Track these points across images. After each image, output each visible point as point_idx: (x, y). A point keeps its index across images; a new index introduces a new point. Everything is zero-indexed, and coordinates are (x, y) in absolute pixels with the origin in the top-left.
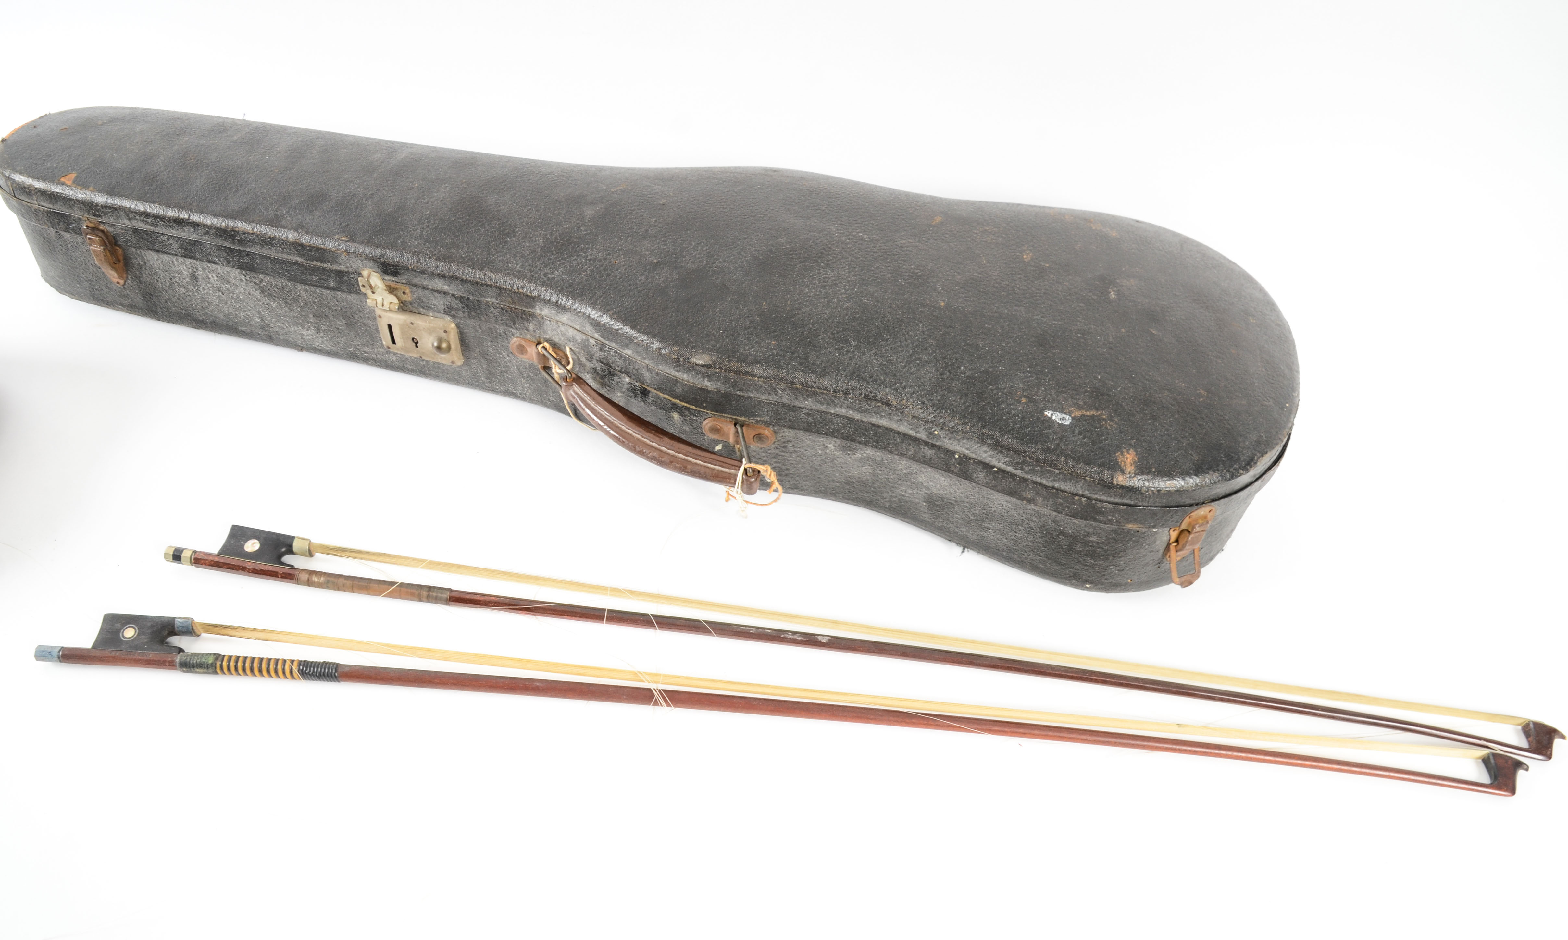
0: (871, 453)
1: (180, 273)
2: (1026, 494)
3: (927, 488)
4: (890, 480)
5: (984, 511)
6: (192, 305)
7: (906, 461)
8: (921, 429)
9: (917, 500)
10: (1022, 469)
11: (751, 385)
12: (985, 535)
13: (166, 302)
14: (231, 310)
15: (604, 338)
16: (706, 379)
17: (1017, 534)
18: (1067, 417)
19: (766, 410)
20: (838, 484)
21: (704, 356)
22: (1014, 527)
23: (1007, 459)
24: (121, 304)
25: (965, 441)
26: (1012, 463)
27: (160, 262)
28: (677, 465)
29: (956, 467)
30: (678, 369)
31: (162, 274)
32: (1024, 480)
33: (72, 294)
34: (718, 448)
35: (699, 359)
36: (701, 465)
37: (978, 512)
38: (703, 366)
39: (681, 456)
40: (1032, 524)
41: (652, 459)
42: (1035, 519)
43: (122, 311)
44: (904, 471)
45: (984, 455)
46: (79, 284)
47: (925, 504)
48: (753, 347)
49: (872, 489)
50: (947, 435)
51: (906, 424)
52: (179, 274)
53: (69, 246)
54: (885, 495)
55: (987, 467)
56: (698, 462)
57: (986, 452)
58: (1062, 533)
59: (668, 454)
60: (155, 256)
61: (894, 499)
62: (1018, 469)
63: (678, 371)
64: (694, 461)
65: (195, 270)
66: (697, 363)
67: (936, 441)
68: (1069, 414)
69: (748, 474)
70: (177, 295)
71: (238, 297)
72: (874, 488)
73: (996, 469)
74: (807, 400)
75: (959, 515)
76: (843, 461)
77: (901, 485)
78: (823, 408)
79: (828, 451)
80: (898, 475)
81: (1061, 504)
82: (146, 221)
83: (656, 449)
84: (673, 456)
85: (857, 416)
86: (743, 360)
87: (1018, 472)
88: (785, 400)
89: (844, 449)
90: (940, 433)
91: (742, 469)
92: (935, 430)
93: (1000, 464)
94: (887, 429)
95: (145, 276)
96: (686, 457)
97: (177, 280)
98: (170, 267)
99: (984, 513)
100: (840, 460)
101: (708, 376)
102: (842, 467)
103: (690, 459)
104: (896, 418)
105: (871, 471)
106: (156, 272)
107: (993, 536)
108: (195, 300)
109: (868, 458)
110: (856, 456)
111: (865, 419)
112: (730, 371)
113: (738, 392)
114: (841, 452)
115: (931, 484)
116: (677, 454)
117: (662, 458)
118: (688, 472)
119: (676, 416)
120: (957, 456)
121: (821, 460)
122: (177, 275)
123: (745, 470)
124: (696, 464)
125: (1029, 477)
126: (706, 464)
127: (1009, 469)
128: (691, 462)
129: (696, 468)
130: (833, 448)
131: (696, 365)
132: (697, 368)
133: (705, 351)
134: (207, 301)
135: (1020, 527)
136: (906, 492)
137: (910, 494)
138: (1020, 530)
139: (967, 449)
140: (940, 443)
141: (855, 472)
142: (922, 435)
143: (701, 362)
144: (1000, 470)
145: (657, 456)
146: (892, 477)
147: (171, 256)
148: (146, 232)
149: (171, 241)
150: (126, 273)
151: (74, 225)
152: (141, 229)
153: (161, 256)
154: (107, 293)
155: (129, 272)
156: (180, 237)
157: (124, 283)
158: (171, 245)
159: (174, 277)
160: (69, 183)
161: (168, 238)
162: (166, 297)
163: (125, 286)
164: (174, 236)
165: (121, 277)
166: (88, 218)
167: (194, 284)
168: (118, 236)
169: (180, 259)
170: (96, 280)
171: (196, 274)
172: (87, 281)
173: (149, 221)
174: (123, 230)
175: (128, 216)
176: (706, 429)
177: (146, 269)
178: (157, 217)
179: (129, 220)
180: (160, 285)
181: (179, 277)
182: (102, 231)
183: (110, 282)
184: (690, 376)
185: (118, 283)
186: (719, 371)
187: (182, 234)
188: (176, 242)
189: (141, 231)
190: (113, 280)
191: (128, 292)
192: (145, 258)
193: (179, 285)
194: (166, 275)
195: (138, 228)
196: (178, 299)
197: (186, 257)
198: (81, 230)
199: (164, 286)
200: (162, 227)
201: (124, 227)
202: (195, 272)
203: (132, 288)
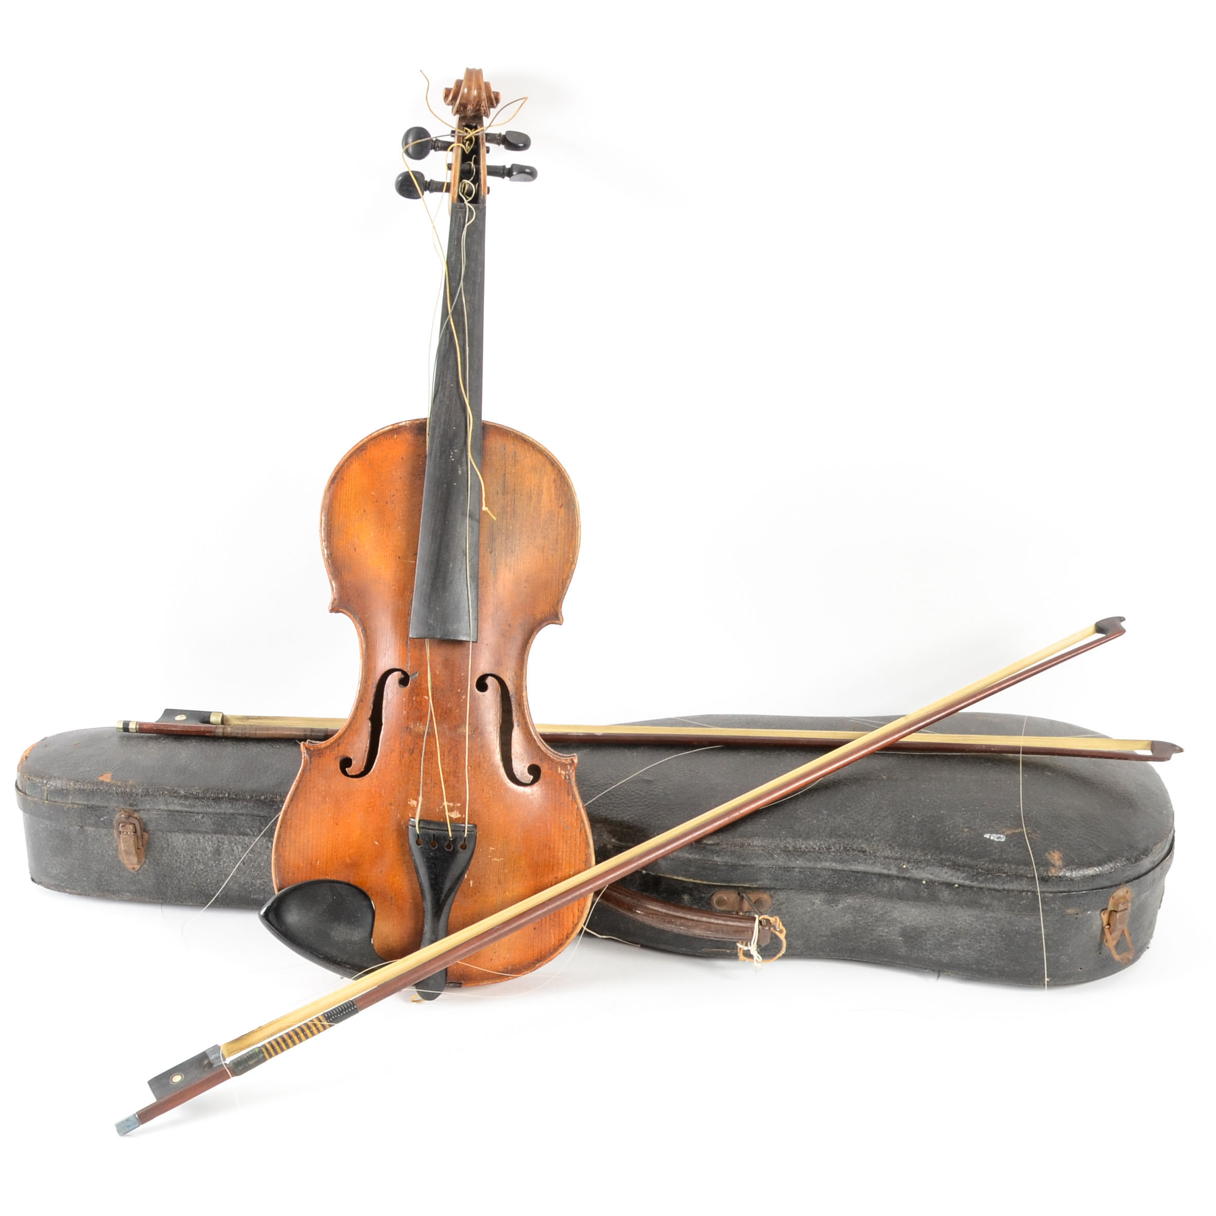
0: (851, 902)
1: (204, 850)
2: (984, 901)
3: (901, 922)
4: (869, 924)
5: (952, 931)
6: (207, 879)
7: (881, 901)
8: (892, 867)
9: (894, 937)
10: (977, 880)
11: (752, 855)
12: (955, 953)
13: (180, 881)
14: (249, 879)
16: (715, 855)
17: (982, 944)
18: (1002, 836)
19: (766, 874)
20: (825, 938)
22: (978, 938)
23: (964, 875)
25: (928, 868)
26: (968, 877)
27: (185, 841)
29: (924, 892)
31: (183, 853)
32: (981, 889)
36: (722, 924)
37: (946, 933)
38: (712, 845)
40: (992, 931)
42: (994, 925)
44: (880, 912)
45: (946, 876)
47: (900, 938)
49: (854, 936)
50: (913, 866)
51: (879, 865)
52: (202, 851)
53: (89, 840)
54: (866, 940)
55: (949, 885)
57: (946, 873)
58: (1017, 932)
60: (181, 836)
61: (874, 942)
62: (973, 881)
63: (690, 854)
65: (220, 844)
66: (708, 843)
67: (906, 874)
68: (1003, 833)
69: (763, 924)
70: (194, 872)
71: (259, 866)
72: (856, 935)
73: (956, 885)
74: (798, 860)
75: (931, 940)
76: (828, 914)
77: (879, 926)
78: (811, 865)
79: (815, 907)
80: (875, 917)
81: (1012, 902)
82: (183, 804)
85: (839, 867)
86: (744, 835)
87: (975, 884)
88: (781, 863)
89: (829, 902)
90: (908, 866)
91: (757, 922)
92: (904, 865)
93: (959, 880)
94: (864, 873)
95: (164, 858)
97: (198, 857)
98: (195, 845)
99: (951, 933)
100: (825, 914)
101: (717, 853)
102: (827, 920)
104: (871, 862)
105: (852, 919)
106: (177, 853)
107: (962, 952)
108: (212, 876)
109: (849, 907)
110: (838, 907)
111: (846, 868)
112: (735, 845)
113: (742, 863)
114: (826, 906)
115: (904, 917)
119: (686, 897)
120: (924, 882)
121: (810, 917)
122: (199, 852)
123: (760, 922)
125: (984, 886)
127: (967, 883)
130: (819, 903)
131: (707, 845)
134: (225, 874)
135: (983, 937)
136: (883, 931)
137: (887, 932)
138: (984, 939)
139: (932, 874)
140: (909, 874)
141: (838, 924)
142: (894, 872)
144: (960, 885)
146: (870, 920)
147: (199, 835)
148: (181, 814)
149: (205, 819)
150: (145, 858)
151: (106, 817)
152: (177, 811)
153: (188, 836)
154: (116, 882)
155: (149, 856)
156: (216, 814)
157: (141, 867)
158: (203, 823)
159: (195, 855)
160: (108, 780)
161: (203, 816)
162: (181, 876)
163: (140, 872)
164: (210, 813)
165: (139, 862)
166: (123, 809)
167: (216, 858)
168: (150, 822)
169: (208, 836)
170: (108, 870)
171: (221, 849)
172: (97, 873)
173: (187, 803)
174: (157, 814)
175: (166, 801)
176: (714, 902)
177: (167, 851)
178: (196, 798)
179: (166, 805)
180: (179, 865)
181: (201, 854)
182: (136, 818)
183: (125, 869)
184: (702, 856)
185: (134, 869)
186: (725, 846)
187: (218, 811)
188: (211, 819)
189: (176, 814)
190: (130, 867)
191: (141, 877)
192: (170, 840)
193: (199, 862)
194: (187, 854)
195: (174, 811)
196: (194, 876)
197: (215, 833)
198: (111, 821)
199: (182, 866)
200: (199, 807)
201: (159, 812)
202: (220, 846)
203: (146, 872)
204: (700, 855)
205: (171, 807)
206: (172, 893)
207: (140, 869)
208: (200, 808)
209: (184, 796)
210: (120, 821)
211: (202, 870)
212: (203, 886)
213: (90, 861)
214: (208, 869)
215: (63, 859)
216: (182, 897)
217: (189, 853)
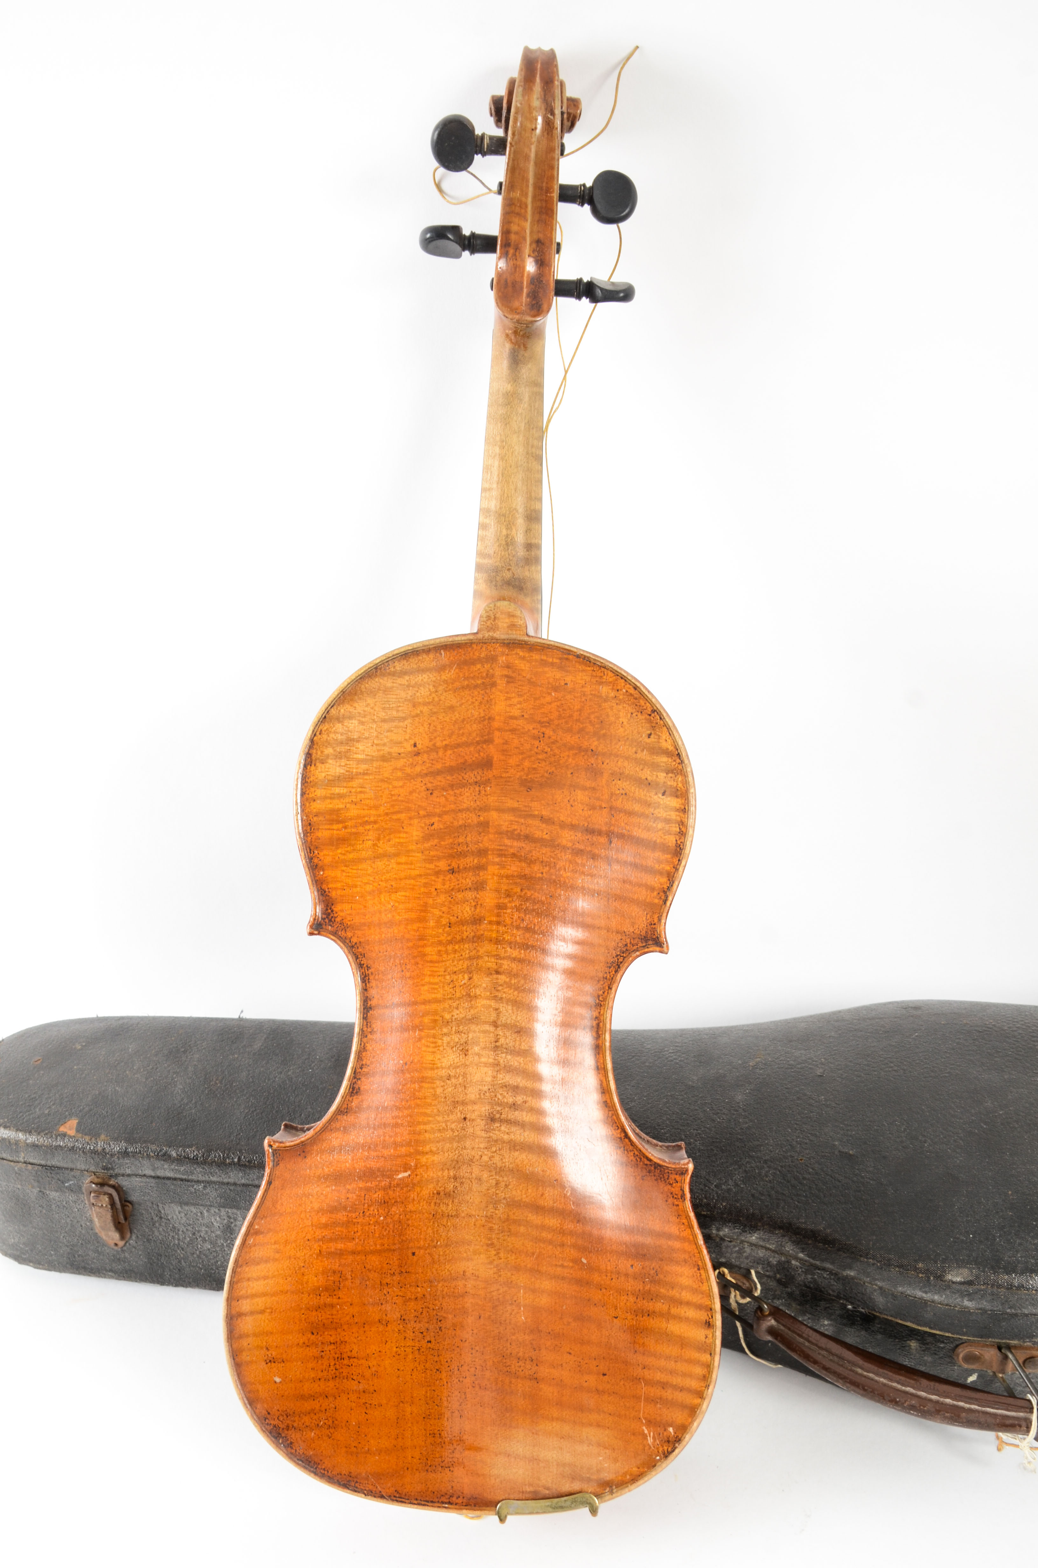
1: (209, 1226)
6: (217, 1262)
11: (1027, 1300)
13: (180, 1262)
15: (814, 1258)
16: (966, 1298)
21: (961, 1271)
24: (111, 1270)
27: (183, 1215)
28: (947, 1415)
30: (927, 1289)
31: (182, 1228)
33: (39, 1264)
34: (972, 1378)
35: (956, 1276)
38: (961, 1283)
39: (948, 1401)
41: (911, 1409)
43: (111, 1277)
46: (55, 1250)
48: (1017, 1251)
52: (207, 1227)
53: (53, 1206)
56: (973, 1407)
59: (931, 1400)
60: (177, 1208)
63: (926, 1292)
64: (967, 1406)
65: (232, 1220)
66: (954, 1280)
70: (198, 1252)
82: (177, 1170)
83: (912, 1394)
84: (937, 1402)
86: (1010, 1269)
95: (156, 1233)
96: (955, 1403)
97: (202, 1235)
98: (197, 1220)
101: (969, 1295)
103: (961, 1404)
106: (174, 1227)
112: (999, 1286)
113: (1008, 1311)
116: (942, 1399)
117: (924, 1407)
118: (962, 1423)
119: (915, 1344)
122: (204, 1229)
124: (970, 1411)
126: (984, 1409)
128: (963, 1408)
129: (972, 1417)
131: (953, 1283)
132: (954, 1286)
133: (961, 1264)
143: (958, 1279)
145: (918, 1405)
147: (201, 1208)
148: (175, 1182)
149: (208, 1190)
150: (131, 1233)
151: (71, 1182)
152: (169, 1178)
153: (186, 1208)
154: (94, 1259)
155: (135, 1231)
156: (223, 1183)
157: (126, 1243)
158: (207, 1194)
159: (199, 1231)
160: (72, 1133)
161: (205, 1186)
162: (182, 1256)
163: (125, 1248)
164: (214, 1182)
165: (122, 1237)
166: (94, 1172)
167: (227, 1237)
168: (133, 1190)
169: (213, 1210)
170: (82, 1244)
171: (233, 1225)
172: (67, 1246)
173: (182, 1169)
174: (142, 1182)
175: (153, 1165)
176: (961, 1356)
177: (160, 1225)
178: (195, 1163)
179: (153, 1170)
180: (177, 1242)
181: (207, 1232)
182: (113, 1187)
183: (104, 1245)
184: (944, 1296)
185: (116, 1245)
186: (982, 1287)
187: (226, 1180)
188: (216, 1189)
189: (168, 1182)
190: (111, 1243)
191: (127, 1255)
192: (163, 1212)
193: (204, 1240)
194: (187, 1230)
195: (164, 1178)
196: (199, 1257)
197: (224, 1207)
198: (80, 1188)
199: (181, 1243)
200: (198, 1173)
201: (144, 1179)
202: (232, 1223)
203: (134, 1250)
204: (942, 1297)
205: (160, 1173)
206: (170, 1275)
207: (125, 1245)
208: (200, 1175)
209: (177, 1160)
210: (91, 1190)
211: (209, 1250)
212: (212, 1269)
213: (57, 1231)
214: (218, 1249)
215: (21, 1227)
216: (185, 1281)
217: (189, 1228)
